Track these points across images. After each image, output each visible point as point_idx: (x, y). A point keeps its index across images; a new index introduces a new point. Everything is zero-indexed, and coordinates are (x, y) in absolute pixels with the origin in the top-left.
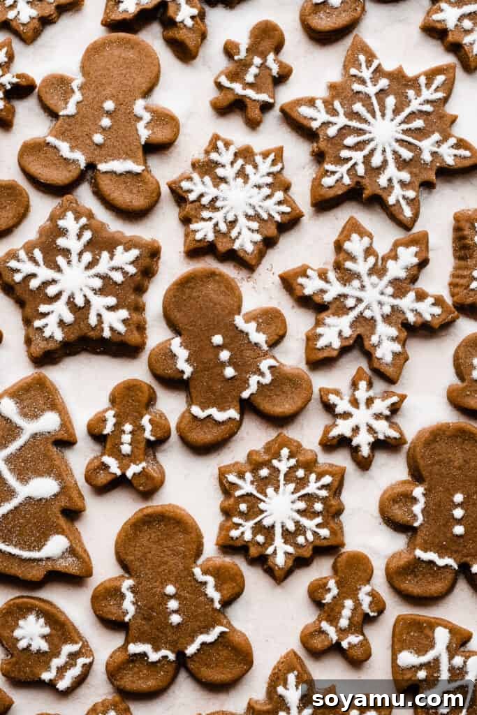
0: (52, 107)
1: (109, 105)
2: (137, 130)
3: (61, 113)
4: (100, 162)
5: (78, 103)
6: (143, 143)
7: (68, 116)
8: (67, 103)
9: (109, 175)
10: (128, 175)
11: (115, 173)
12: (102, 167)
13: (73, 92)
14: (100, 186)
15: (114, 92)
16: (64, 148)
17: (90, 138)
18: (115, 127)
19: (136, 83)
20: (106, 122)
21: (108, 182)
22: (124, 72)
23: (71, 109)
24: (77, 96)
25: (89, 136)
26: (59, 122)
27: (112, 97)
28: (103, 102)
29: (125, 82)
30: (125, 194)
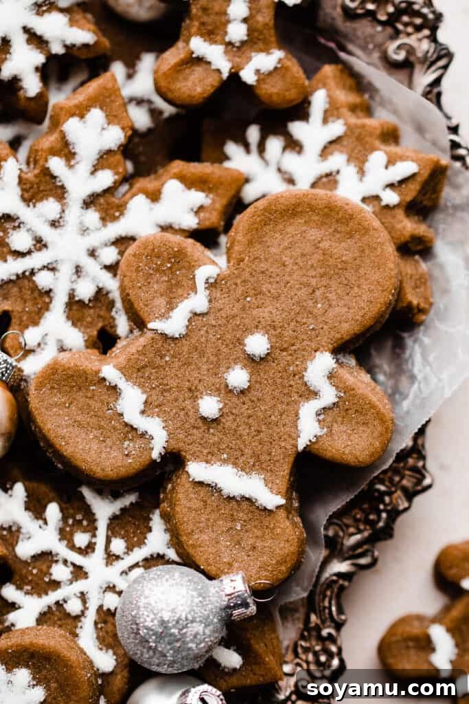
0: (139, 305)
1: (257, 344)
2: (297, 415)
3: (150, 326)
4: (197, 457)
5: (195, 314)
6: (301, 448)
7: (164, 336)
8: (171, 306)
9: (203, 492)
10: (245, 505)
11: (220, 491)
12: (196, 470)
13: (194, 289)
14: (178, 509)
15: (278, 319)
16: (131, 402)
17: (195, 399)
18: (254, 394)
19: (331, 314)
20: (238, 377)
21: (196, 504)
22: (313, 282)
23: (175, 324)
24: (198, 301)
25: (194, 394)
26: (142, 341)
27: (270, 328)
28: (248, 331)
29: (310, 303)
30: (225, 541)
